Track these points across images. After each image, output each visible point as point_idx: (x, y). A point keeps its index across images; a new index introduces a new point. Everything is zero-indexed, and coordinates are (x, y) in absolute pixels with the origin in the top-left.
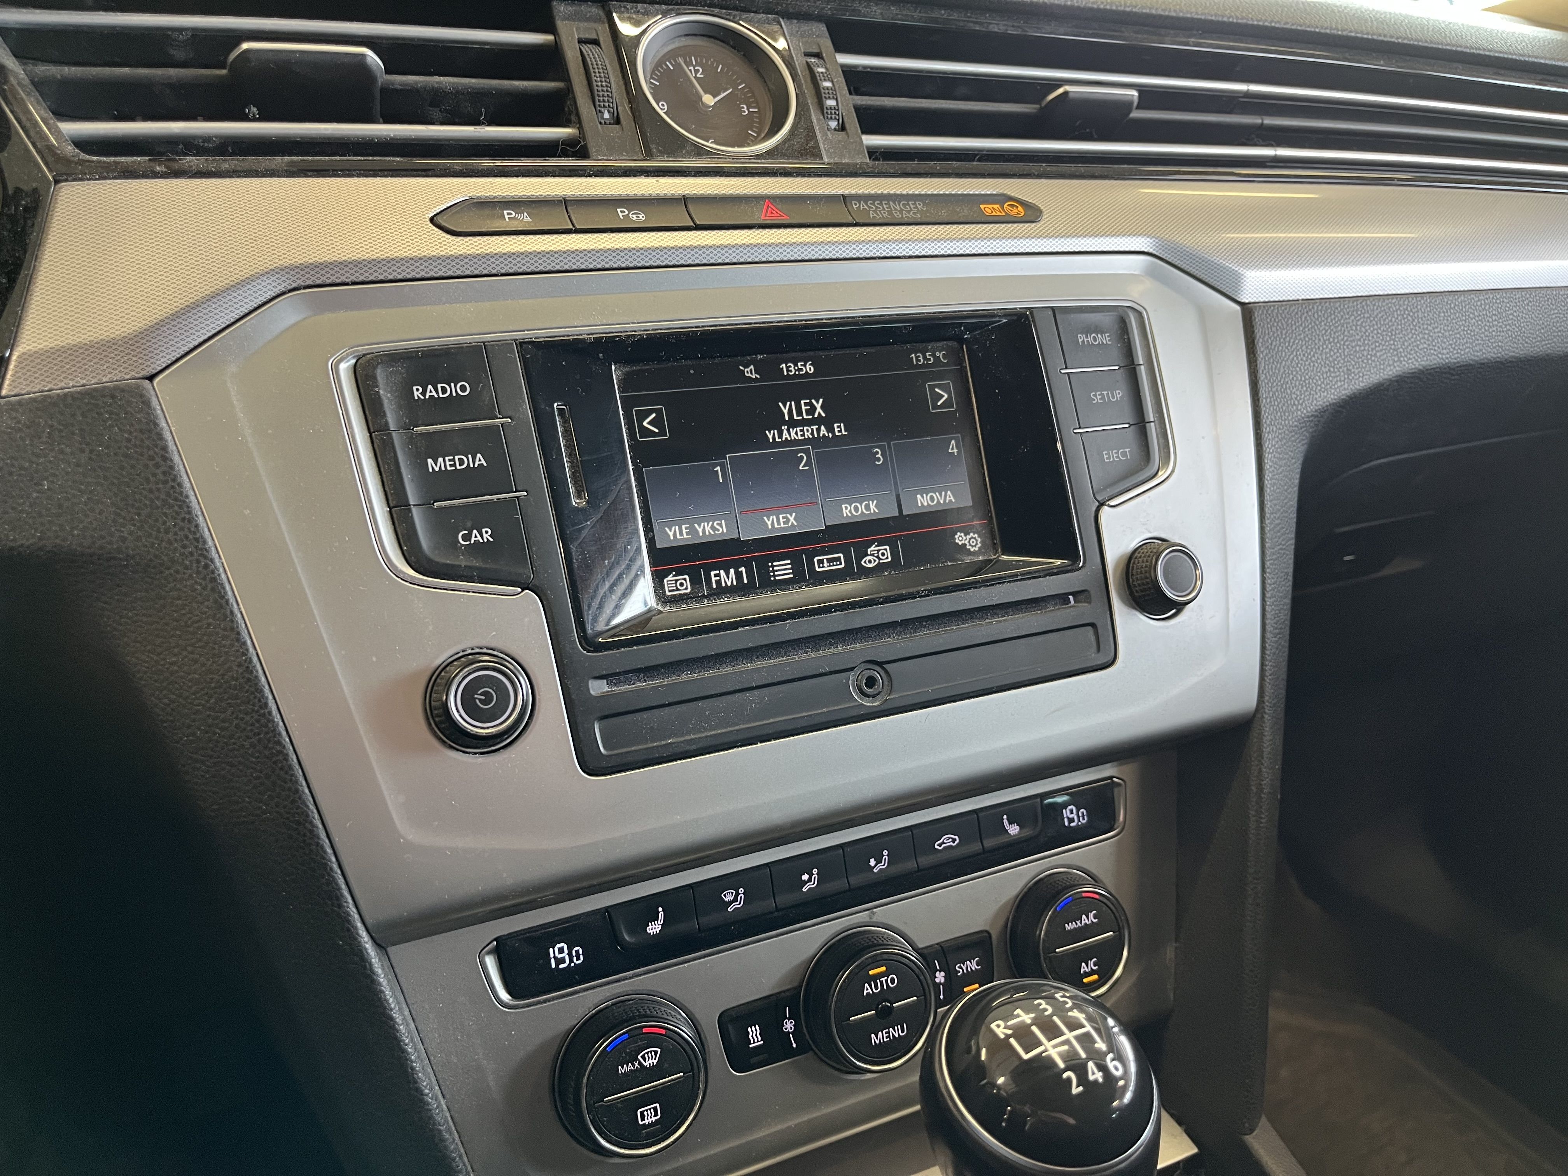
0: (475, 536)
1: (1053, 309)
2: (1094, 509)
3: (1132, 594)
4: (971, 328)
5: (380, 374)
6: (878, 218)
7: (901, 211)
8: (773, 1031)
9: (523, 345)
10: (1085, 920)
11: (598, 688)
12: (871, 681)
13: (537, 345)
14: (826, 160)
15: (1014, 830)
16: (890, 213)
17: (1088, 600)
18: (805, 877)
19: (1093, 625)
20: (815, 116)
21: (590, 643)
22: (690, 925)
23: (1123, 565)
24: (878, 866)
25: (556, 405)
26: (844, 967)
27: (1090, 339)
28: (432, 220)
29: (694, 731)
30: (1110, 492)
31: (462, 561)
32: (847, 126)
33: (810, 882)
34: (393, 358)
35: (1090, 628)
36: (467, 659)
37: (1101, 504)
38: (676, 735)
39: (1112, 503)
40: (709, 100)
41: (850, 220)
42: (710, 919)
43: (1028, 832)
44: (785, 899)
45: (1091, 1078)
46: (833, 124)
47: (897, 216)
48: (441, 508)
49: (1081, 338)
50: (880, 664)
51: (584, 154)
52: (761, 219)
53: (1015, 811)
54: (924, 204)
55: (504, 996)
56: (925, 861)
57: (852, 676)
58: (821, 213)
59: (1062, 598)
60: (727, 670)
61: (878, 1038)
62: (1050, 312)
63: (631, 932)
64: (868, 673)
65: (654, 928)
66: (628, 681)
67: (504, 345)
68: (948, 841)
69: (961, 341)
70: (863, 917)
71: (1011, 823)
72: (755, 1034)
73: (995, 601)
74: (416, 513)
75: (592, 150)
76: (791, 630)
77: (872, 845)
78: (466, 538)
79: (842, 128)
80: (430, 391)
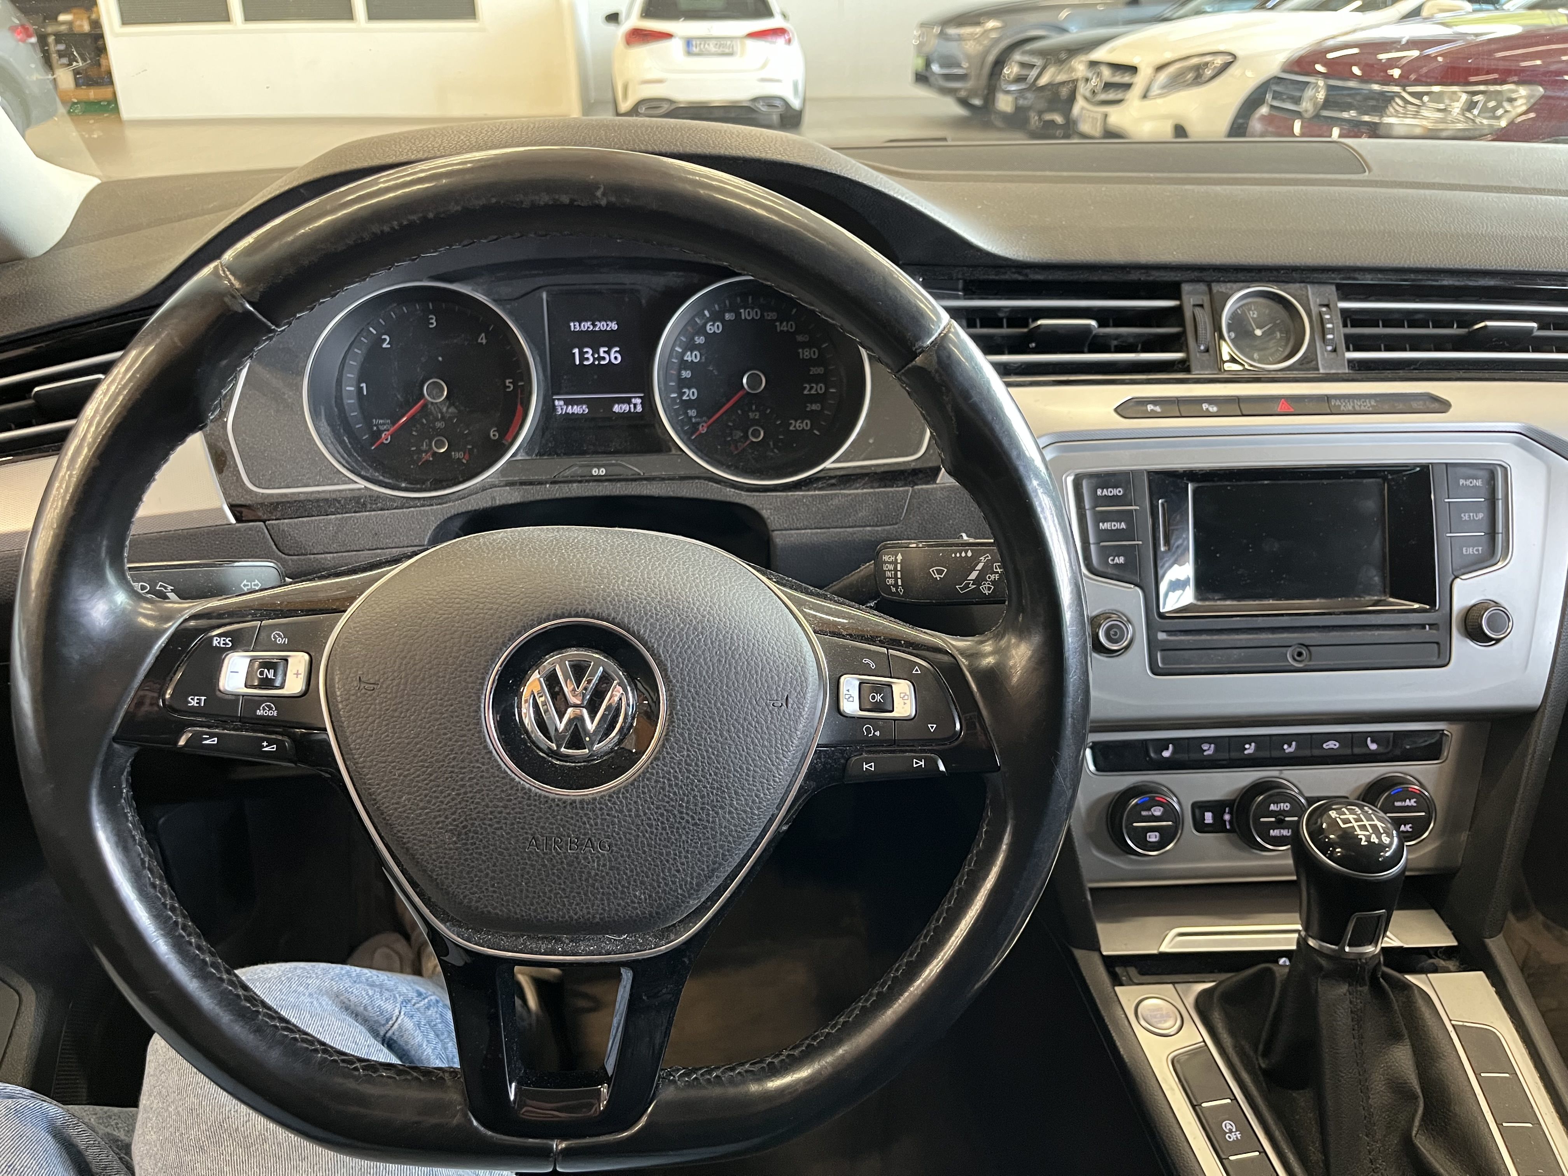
0: (1117, 560)
1: (1446, 464)
2: (1451, 579)
3: (1466, 628)
4: (1392, 472)
5: (1084, 483)
6: (1346, 411)
7: (1360, 406)
8: (1219, 817)
9: (1149, 473)
10: (1408, 803)
11: (1162, 636)
12: (1300, 654)
13: (1157, 473)
14: (1321, 371)
15: (1373, 747)
16: (1354, 407)
17: (1438, 629)
18: (1247, 746)
19: (1437, 643)
20: (1318, 344)
21: (1162, 616)
22: (1183, 757)
23: (1464, 611)
24: (1289, 749)
25: (1160, 501)
26: (1261, 794)
27: (1468, 483)
28: (1116, 410)
29: (1205, 663)
30: (1463, 571)
31: (1110, 571)
32: (1338, 349)
33: (1250, 749)
34: (1091, 476)
35: (1435, 645)
36: (1106, 615)
37: (1456, 577)
38: (1196, 664)
39: (1463, 577)
40: (1258, 332)
41: (1329, 411)
42: (1194, 756)
43: (1382, 750)
44: (1234, 755)
45: (1372, 840)
46: (1329, 348)
47: (1357, 408)
48: (1103, 546)
49: (1462, 482)
50: (1307, 646)
51: (1188, 370)
52: (1279, 411)
53: (1376, 737)
54: (1376, 401)
55: (1092, 768)
56: (1316, 752)
57: (1290, 649)
58: (1311, 407)
59: (1423, 626)
60: (1224, 637)
61: (1273, 833)
62: (1444, 466)
63: (1155, 752)
64: (1299, 650)
65: (1166, 754)
66: (1175, 635)
67: (1140, 472)
68: (1332, 745)
69: (1385, 478)
70: (1276, 773)
71: (1372, 742)
72: (1209, 817)
73: (1379, 622)
74: (1093, 547)
75: (1193, 367)
76: (1261, 622)
77: (1288, 739)
78: (1113, 560)
79: (1334, 350)
80: (1105, 492)
